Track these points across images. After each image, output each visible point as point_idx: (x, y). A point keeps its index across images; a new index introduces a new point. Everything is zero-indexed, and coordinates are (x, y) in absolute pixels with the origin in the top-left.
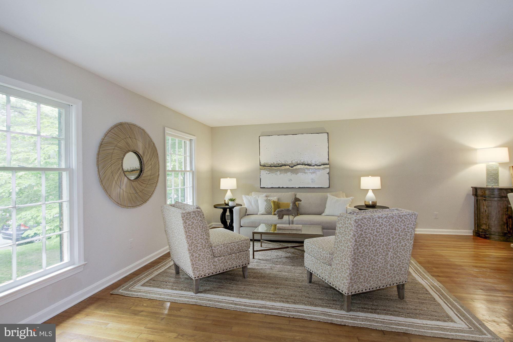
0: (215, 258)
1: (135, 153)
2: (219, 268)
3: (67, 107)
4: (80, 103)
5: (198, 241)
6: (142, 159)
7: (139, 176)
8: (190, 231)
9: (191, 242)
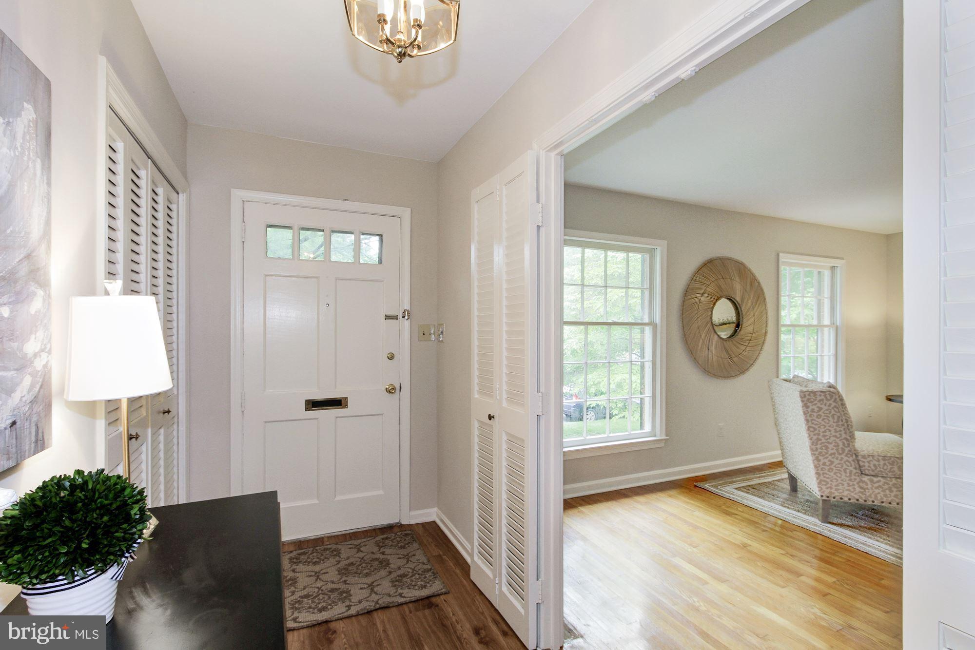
0: (863, 476)
1: (730, 299)
2: (873, 496)
3: (651, 252)
4: (664, 243)
5: (829, 439)
6: (739, 308)
7: (735, 333)
8: (815, 420)
9: (815, 437)
